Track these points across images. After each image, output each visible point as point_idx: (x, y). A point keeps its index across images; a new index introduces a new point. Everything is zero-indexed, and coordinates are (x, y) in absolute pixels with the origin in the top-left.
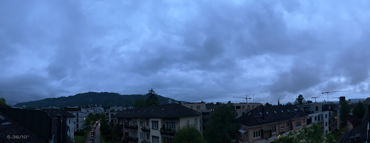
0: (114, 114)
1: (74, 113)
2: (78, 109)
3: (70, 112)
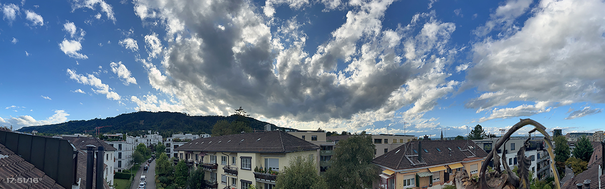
0: (180, 145)
1: (114, 144)
2: (121, 138)
3: (109, 143)
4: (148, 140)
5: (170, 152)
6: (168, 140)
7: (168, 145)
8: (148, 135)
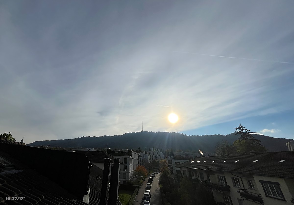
0: (181, 163)
1: (120, 157)
2: (127, 153)
3: (116, 157)
4: (150, 157)
5: (172, 168)
6: (169, 157)
7: (170, 162)
8: (150, 152)
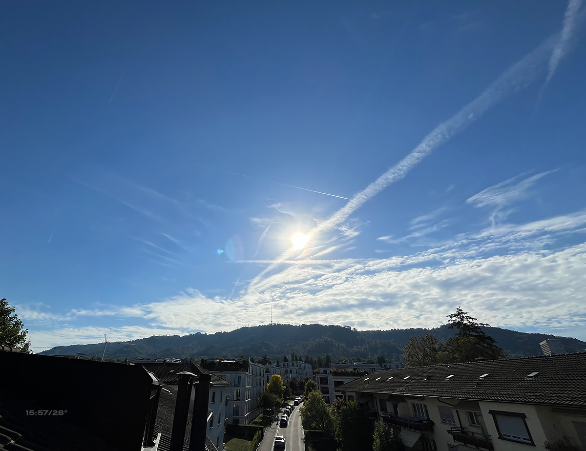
0: (345, 381)
1: (227, 374)
2: (241, 366)
4: (287, 372)
5: (327, 392)
6: (322, 371)
7: (324, 381)
8: (286, 363)
